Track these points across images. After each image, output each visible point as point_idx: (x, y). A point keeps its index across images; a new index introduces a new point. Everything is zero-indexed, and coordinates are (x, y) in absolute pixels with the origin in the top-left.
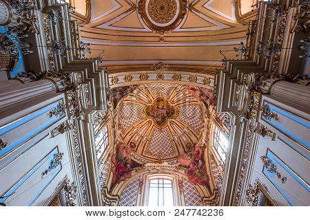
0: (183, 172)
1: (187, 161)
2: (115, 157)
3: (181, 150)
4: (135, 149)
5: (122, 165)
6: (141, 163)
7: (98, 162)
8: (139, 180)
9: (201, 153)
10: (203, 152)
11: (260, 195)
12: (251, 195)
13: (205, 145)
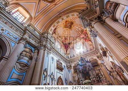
2: (63, 45)
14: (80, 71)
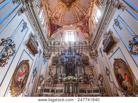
0: (79, 28)
1: (81, 24)
2: (49, 24)
3: (78, 19)
4: (58, 20)
5: (53, 27)
6: (61, 26)
7: (43, 26)
8: (61, 32)
9: (87, 20)
10: (88, 19)
11: (109, 35)
12: (105, 36)
13: (89, 16)
14: (63, 63)
